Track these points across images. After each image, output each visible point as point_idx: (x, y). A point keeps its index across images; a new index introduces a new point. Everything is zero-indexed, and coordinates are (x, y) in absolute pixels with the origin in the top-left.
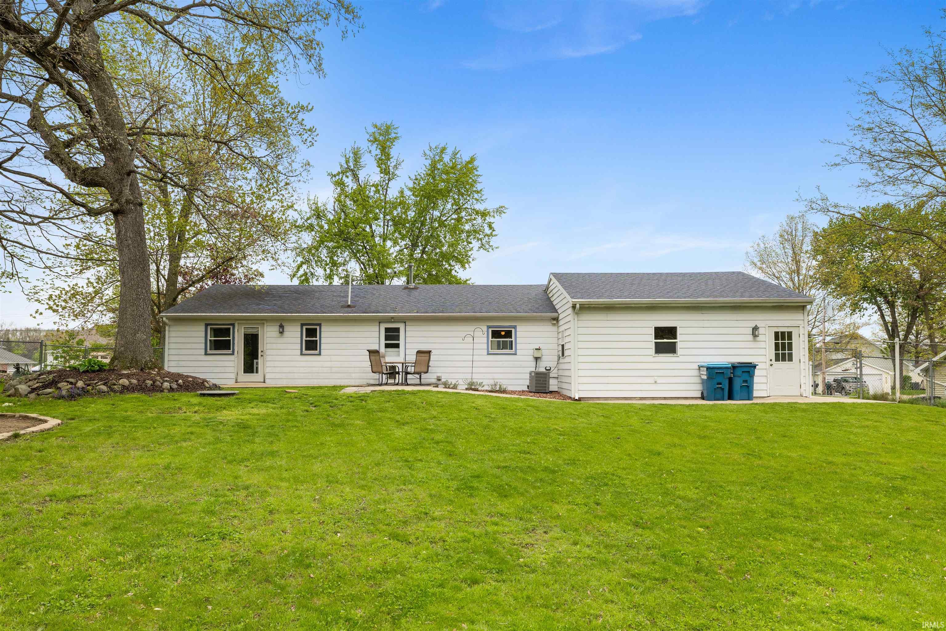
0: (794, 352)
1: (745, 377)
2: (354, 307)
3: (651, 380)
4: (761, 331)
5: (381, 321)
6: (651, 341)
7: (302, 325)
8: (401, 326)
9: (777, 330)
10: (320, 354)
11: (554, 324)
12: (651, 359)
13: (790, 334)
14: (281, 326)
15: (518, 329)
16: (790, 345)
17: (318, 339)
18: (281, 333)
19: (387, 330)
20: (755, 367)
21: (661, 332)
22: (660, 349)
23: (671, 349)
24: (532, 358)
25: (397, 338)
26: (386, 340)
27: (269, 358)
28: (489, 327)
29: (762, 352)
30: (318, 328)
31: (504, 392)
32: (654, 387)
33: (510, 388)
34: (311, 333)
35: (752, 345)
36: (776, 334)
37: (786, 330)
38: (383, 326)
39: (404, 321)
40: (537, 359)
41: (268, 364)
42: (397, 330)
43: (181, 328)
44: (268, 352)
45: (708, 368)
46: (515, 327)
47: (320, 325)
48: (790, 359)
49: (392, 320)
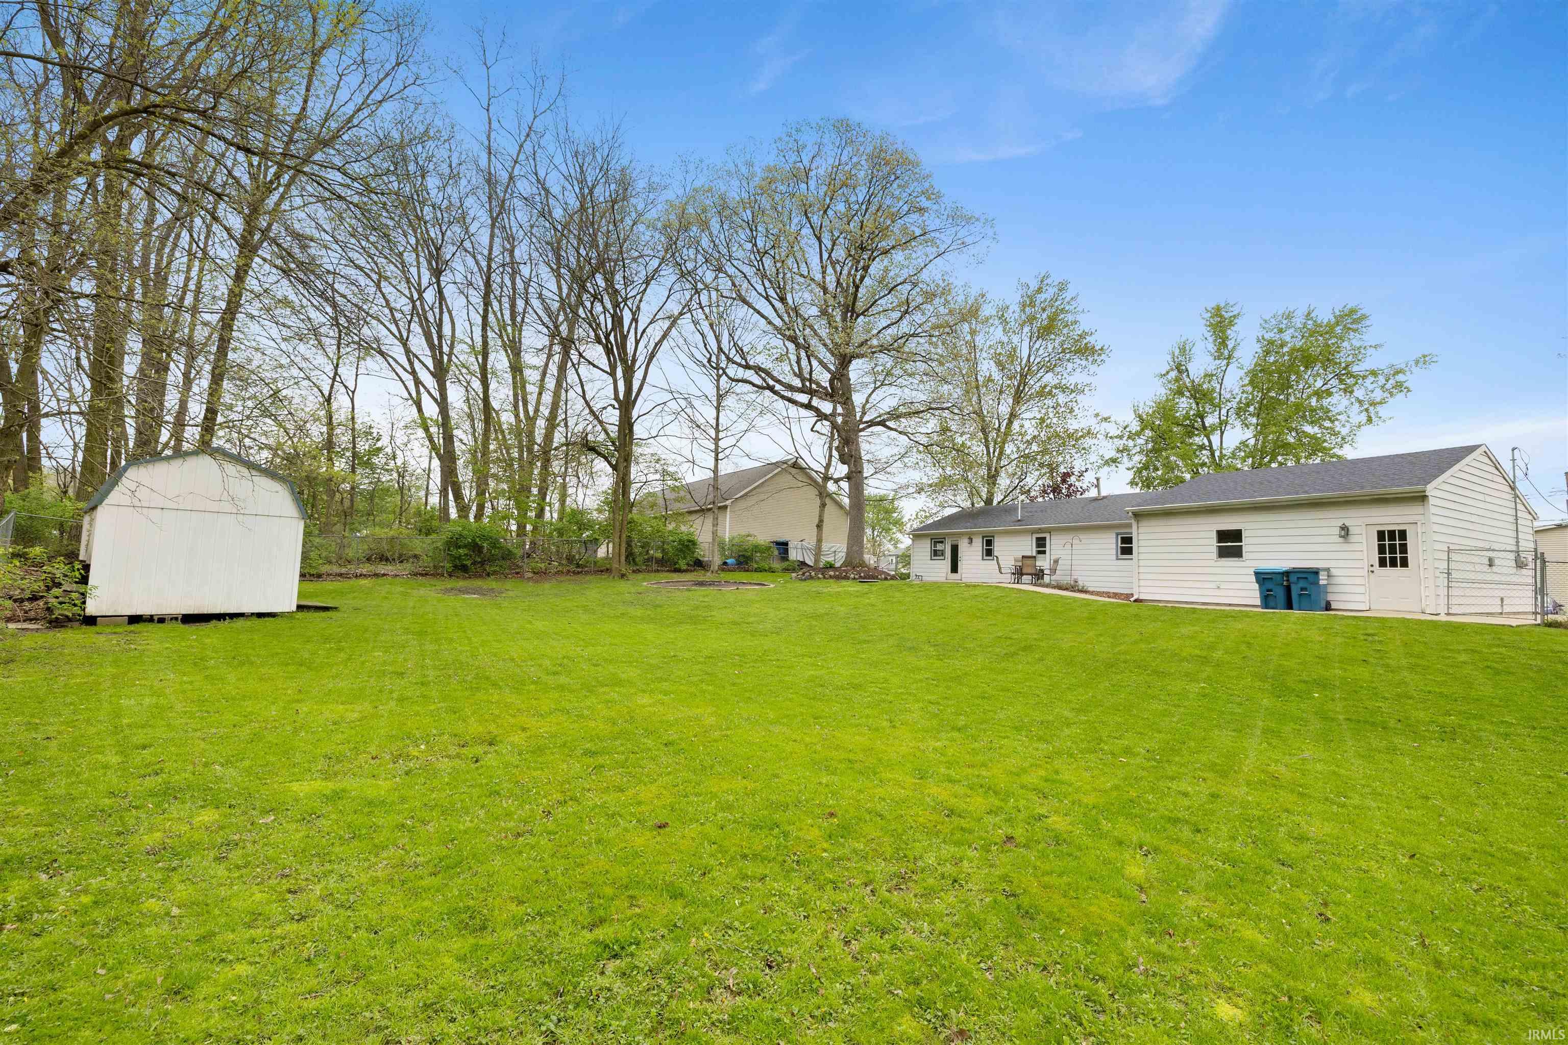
0: (1410, 555)
2: (1023, 521)
3: (1213, 585)
4: (1356, 531)
5: (1033, 532)
6: (1213, 543)
7: (982, 537)
8: (1047, 536)
9: (1381, 528)
10: (989, 559)
12: (1212, 563)
13: (1403, 534)
14: (970, 539)
15: (1137, 533)
16: (1404, 547)
17: (993, 547)
18: (971, 544)
19: (1037, 539)
20: (1315, 572)
21: (1223, 536)
22: (1224, 553)
23: (1237, 553)
25: (1045, 546)
27: (966, 562)
28: (1117, 535)
29: (1358, 555)
30: (998, 538)
31: (1086, 592)
32: (1217, 592)
33: (1090, 589)
34: (989, 543)
35: (1340, 547)
36: (1381, 535)
37: (1396, 528)
38: (1039, 536)
39: (1049, 531)
41: (966, 566)
42: (1044, 539)
44: (965, 558)
45: (1256, 574)
47: (1000, 536)
48: (1405, 564)
49: (1044, 530)
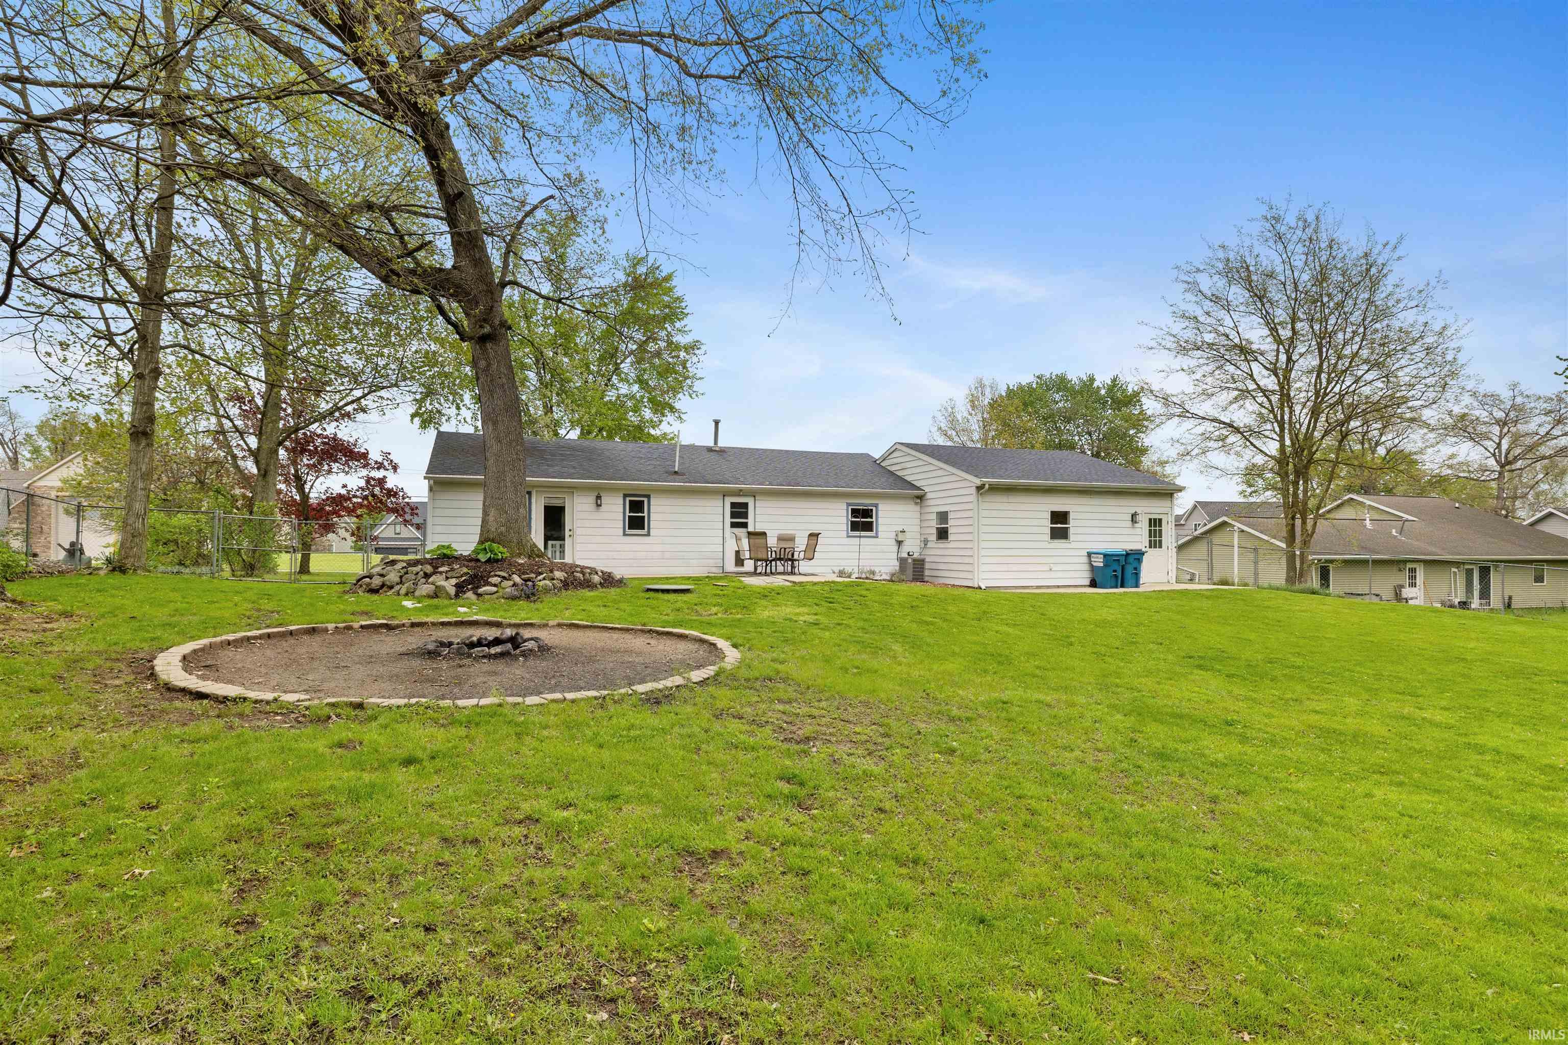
0: (1163, 539)
1: (1135, 564)
2: (683, 474)
3: (1047, 568)
4: (1139, 518)
5: (725, 494)
6: (1046, 525)
7: (625, 496)
8: (750, 501)
9: (1153, 517)
10: (648, 535)
11: (916, 504)
12: (1046, 545)
13: (1160, 521)
14: (599, 497)
15: (880, 507)
16: (1160, 531)
17: (645, 514)
18: (599, 505)
19: (733, 505)
20: (1143, 554)
24: (894, 542)
25: (745, 515)
26: (732, 517)
27: (578, 539)
28: (848, 505)
29: (1138, 538)
30: (646, 500)
32: (1053, 575)
34: (636, 506)
35: (1131, 531)
36: (1151, 521)
37: (1158, 517)
38: (729, 500)
39: (754, 494)
40: (900, 543)
41: (578, 547)
42: (745, 505)
43: (463, 496)
44: (578, 531)
45: (1105, 556)
46: (876, 506)
47: (648, 497)
48: (1160, 547)
49: (740, 493)
